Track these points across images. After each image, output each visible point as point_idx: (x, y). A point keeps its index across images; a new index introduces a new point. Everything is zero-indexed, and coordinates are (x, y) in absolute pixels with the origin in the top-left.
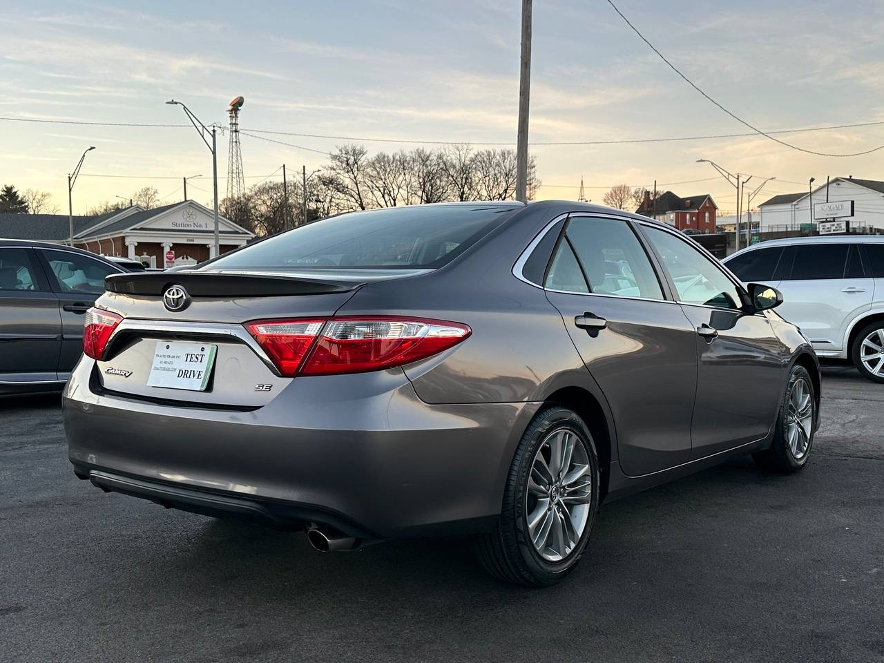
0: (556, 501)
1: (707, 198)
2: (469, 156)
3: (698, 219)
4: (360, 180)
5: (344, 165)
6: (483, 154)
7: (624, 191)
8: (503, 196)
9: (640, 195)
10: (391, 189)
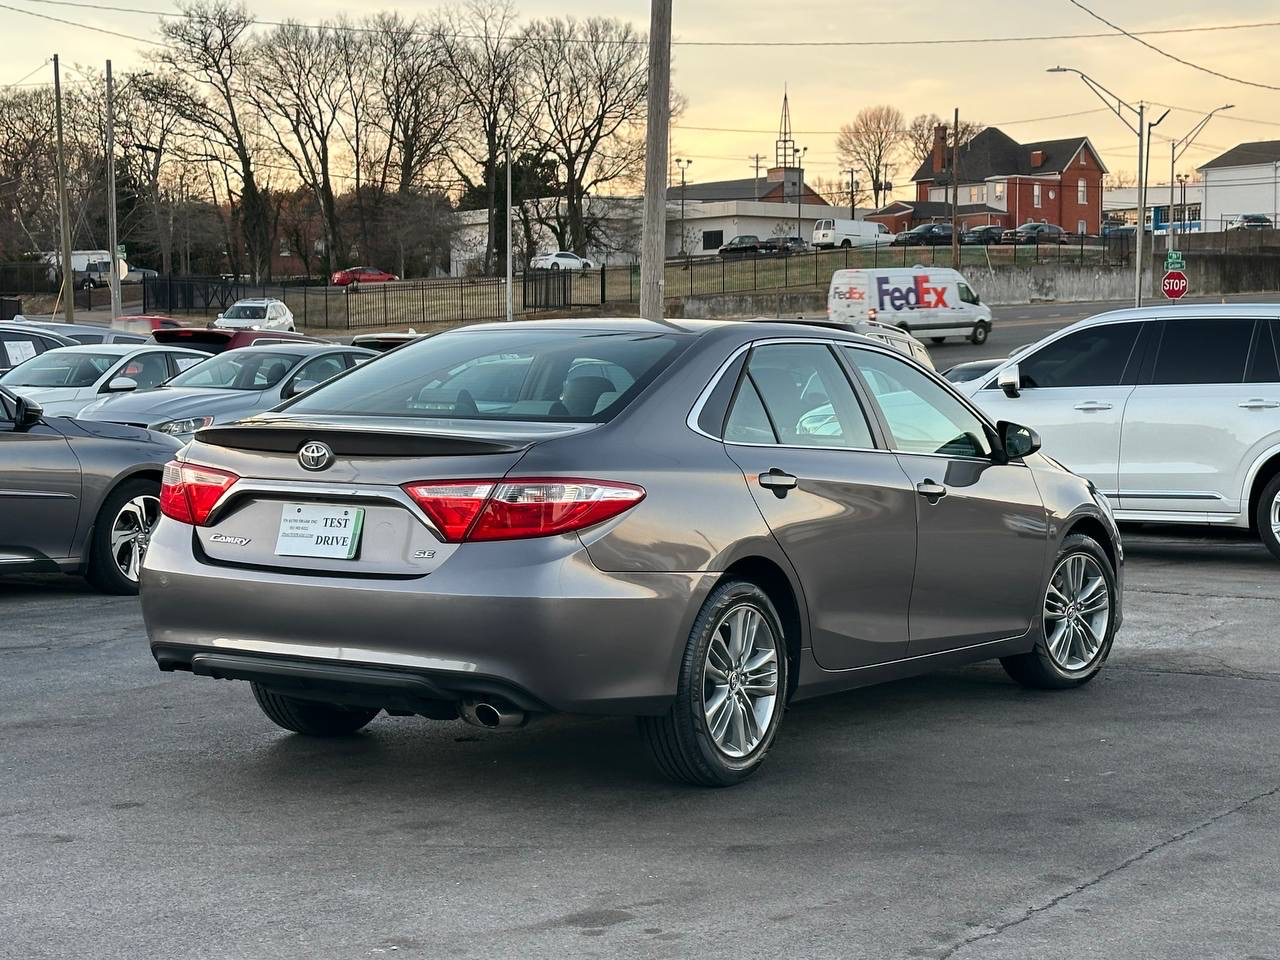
0: (736, 690)
1: (1082, 145)
2: (509, 33)
3: (1060, 196)
4: (235, 87)
5: (197, 50)
6: (544, 29)
7: (887, 123)
8: (593, 134)
9: (926, 132)
10: (315, 111)
